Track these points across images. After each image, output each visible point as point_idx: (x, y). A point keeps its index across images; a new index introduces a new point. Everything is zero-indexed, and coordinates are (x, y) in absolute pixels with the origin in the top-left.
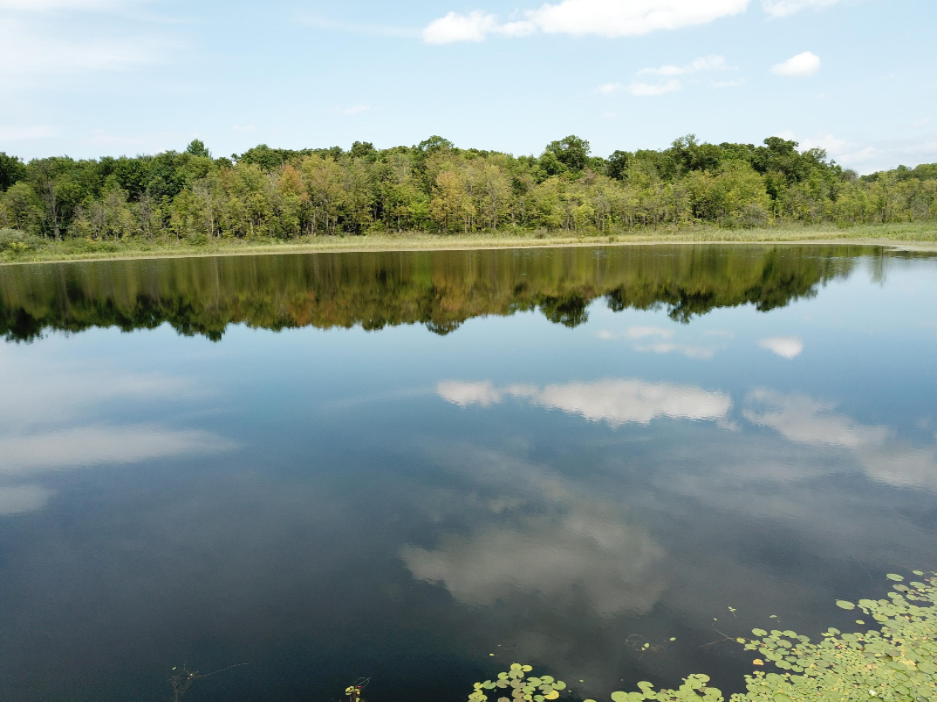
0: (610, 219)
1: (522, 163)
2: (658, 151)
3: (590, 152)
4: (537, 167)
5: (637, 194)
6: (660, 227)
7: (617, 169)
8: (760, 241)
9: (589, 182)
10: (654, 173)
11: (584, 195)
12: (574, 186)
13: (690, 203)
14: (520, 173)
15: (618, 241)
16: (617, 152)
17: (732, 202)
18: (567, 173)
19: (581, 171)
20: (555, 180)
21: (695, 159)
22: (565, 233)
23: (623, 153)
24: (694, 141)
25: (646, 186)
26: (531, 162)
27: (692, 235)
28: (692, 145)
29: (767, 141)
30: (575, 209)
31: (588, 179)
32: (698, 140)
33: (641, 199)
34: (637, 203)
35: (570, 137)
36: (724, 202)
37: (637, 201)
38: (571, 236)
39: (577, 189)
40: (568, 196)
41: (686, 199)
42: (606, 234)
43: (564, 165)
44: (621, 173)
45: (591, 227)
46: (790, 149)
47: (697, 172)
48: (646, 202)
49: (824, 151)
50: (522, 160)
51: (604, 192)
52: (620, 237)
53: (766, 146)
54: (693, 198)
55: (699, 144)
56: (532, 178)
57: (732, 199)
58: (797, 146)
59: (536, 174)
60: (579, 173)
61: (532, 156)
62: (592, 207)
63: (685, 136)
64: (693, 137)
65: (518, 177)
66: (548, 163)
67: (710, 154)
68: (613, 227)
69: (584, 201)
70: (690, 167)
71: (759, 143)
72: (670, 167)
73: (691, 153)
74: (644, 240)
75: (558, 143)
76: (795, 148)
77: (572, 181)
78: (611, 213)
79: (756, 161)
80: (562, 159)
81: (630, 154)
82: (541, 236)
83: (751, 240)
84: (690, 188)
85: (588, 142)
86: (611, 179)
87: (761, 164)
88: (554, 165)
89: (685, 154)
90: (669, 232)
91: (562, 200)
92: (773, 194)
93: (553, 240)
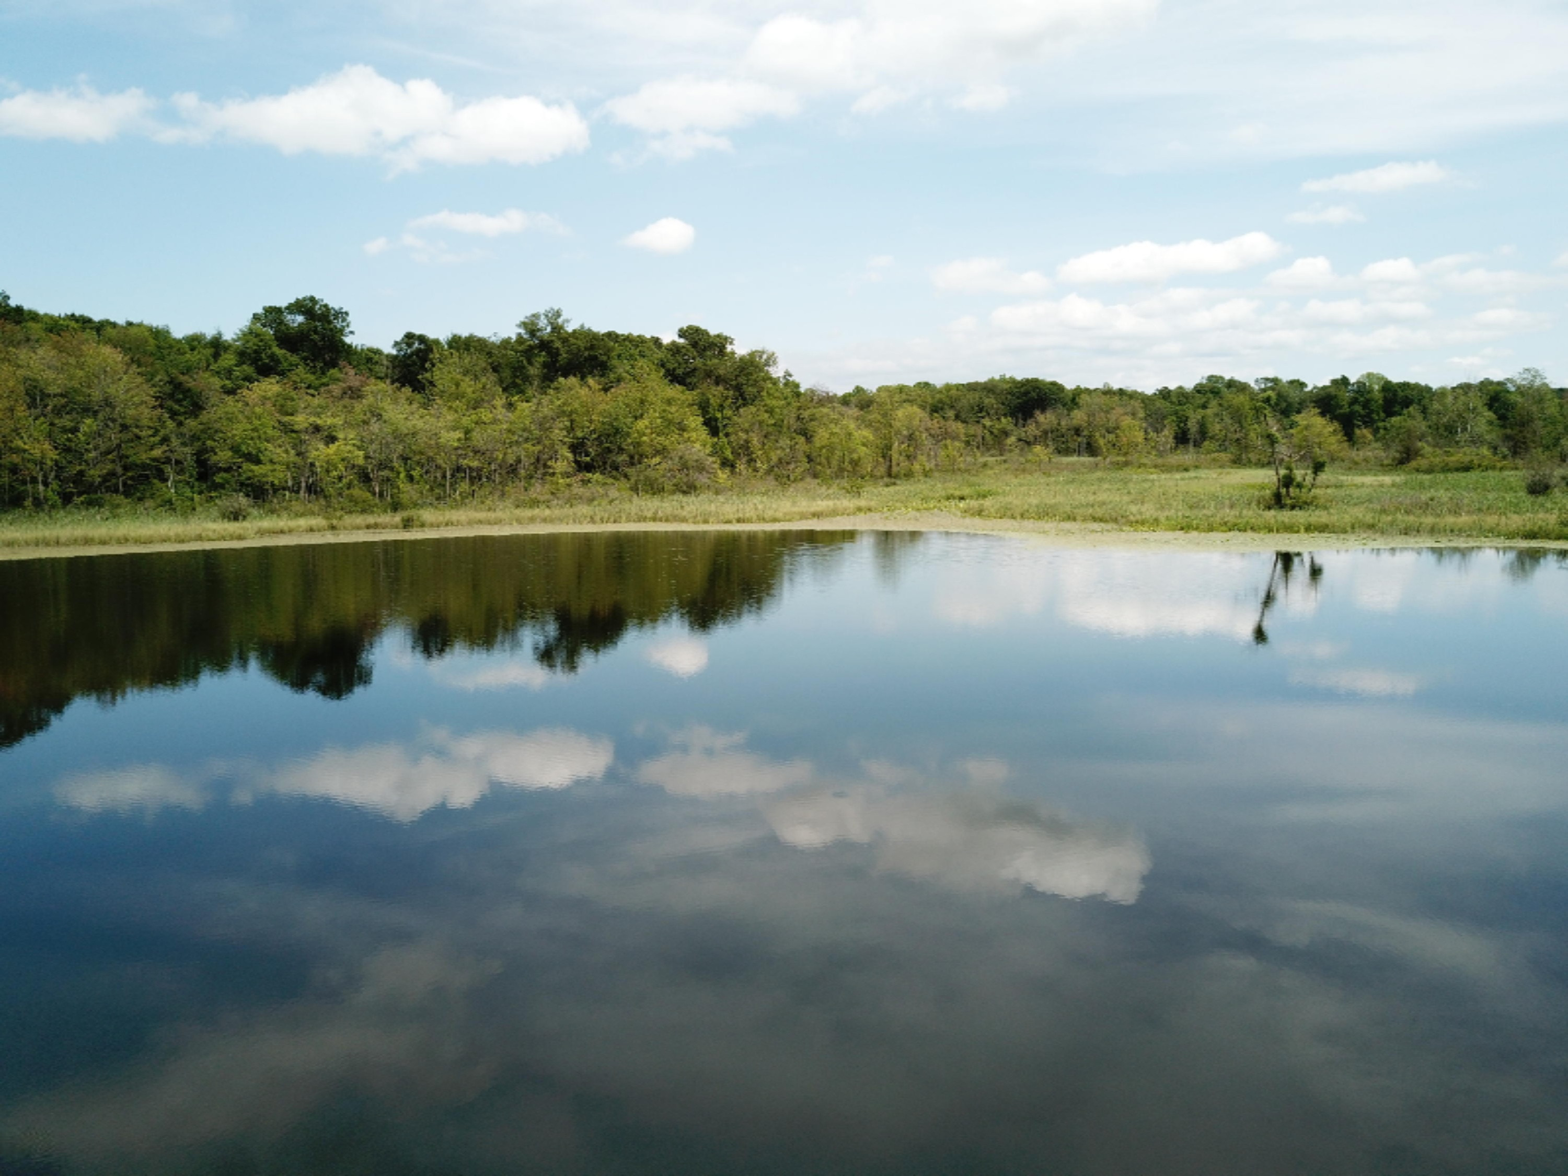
0: (402, 475)
1: (193, 349)
2: (493, 339)
3: (352, 332)
4: (228, 360)
5: (457, 421)
6: (514, 489)
7: (412, 369)
8: (729, 522)
9: (355, 394)
10: (490, 379)
11: (339, 421)
12: (316, 401)
13: (566, 439)
14: (188, 371)
15: (423, 525)
16: (409, 337)
17: (645, 438)
18: (302, 373)
19: (332, 371)
20: (270, 387)
21: (565, 355)
22: (296, 506)
23: (422, 339)
24: (560, 321)
25: (476, 405)
26: (217, 346)
27: (584, 509)
28: (557, 329)
29: (682, 333)
30: (320, 452)
31: (350, 388)
32: (568, 321)
33: (467, 432)
34: (459, 440)
35: (304, 299)
36: (629, 441)
37: (459, 434)
38: (313, 513)
39: (324, 408)
40: (301, 420)
41: (558, 433)
42: (396, 507)
43: (294, 359)
44: (420, 377)
45: (358, 492)
46: (722, 349)
47: (573, 380)
48: (478, 438)
49: (773, 354)
50: (194, 342)
51: (386, 416)
52: (427, 515)
53: (682, 341)
54: (571, 429)
55: (570, 328)
56: (217, 382)
57: (644, 434)
58: (731, 343)
59: (229, 372)
60: (329, 374)
61: (220, 334)
62: (359, 448)
63: (542, 311)
64: (558, 314)
65: (182, 378)
66: (256, 352)
67: (592, 347)
68: (407, 491)
69: (341, 435)
70: (557, 371)
71: (669, 337)
72: (518, 370)
73: (558, 344)
74: (480, 522)
75: (278, 310)
76: (729, 348)
77: (311, 391)
78: (405, 459)
79: (670, 366)
80: (290, 340)
81: (437, 342)
82: (236, 516)
83: (706, 522)
84: (564, 412)
85: (347, 313)
86: (399, 389)
87: (680, 371)
88: (273, 357)
89: (545, 345)
90: (535, 503)
91: (288, 429)
92: (712, 426)
93: (267, 523)
